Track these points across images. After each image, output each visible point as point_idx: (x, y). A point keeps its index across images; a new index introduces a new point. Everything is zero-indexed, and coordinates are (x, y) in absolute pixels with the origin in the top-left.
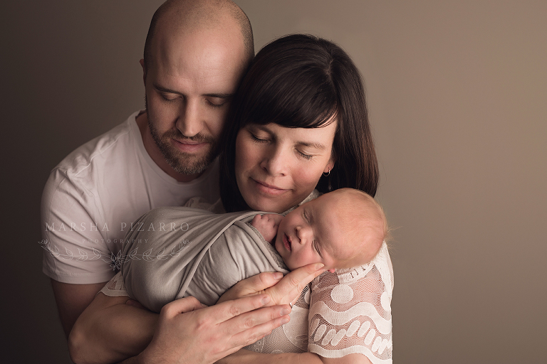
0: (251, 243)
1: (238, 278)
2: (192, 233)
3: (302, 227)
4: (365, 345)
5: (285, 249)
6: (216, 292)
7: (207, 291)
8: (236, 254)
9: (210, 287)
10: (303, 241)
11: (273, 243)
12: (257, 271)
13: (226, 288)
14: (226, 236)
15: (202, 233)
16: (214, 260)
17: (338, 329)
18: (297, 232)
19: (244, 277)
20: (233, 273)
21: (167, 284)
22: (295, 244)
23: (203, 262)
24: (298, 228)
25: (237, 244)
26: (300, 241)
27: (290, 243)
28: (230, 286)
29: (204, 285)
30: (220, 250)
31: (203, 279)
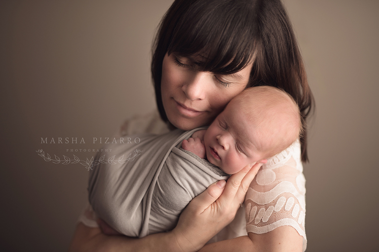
0: (191, 166)
1: (189, 199)
2: (139, 165)
3: (221, 135)
4: (293, 218)
5: (216, 160)
6: (174, 215)
7: (165, 215)
8: (181, 180)
9: (167, 212)
10: (227, 147)
11: (206, 158)
12: (204, 188)
13: (181, 209)
14: (168, 165)
15: (148, 163)
16: (164, 190)
17: (267, 207)
18: (218, 142)
19: (193, 196)
20: (183, 197)
21: (132, 218)
22: (221, 152)
23: (155, 193)
24: (218, 137)
25: (179, 171)
26: (223, 148)
27: (217, 153)
28: (184, 207)
29: (161, 212)
30: (166, 180)
31: (158, 207)
